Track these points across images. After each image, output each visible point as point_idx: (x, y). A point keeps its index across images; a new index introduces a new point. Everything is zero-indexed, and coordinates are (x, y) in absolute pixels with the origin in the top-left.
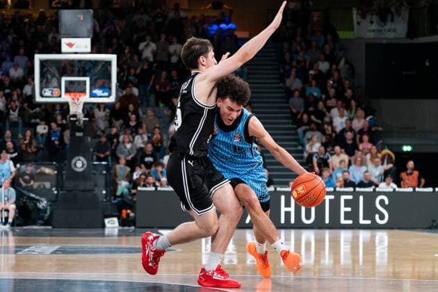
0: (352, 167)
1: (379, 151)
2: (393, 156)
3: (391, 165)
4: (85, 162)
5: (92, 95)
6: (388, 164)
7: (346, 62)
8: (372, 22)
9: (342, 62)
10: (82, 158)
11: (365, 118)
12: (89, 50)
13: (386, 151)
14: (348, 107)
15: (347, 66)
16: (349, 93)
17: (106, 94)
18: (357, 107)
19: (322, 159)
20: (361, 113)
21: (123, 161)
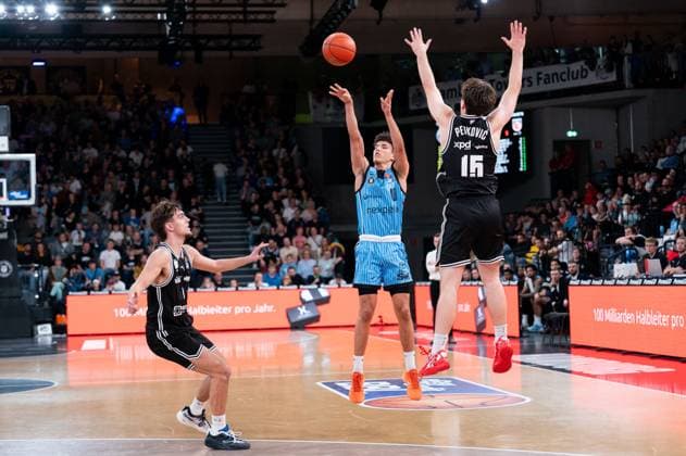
0: (301, 262)
1: (330, 243)
2: (343, 249)
3: (340, 259)
4: (11, 267)
5: (11, 198)
6: (337, 256)
7: (299, 150)
8: (328, 106)
9: (295, 148)
10: (7, 263)
11: (316, 208)
12: (6, 149)
13: (336, 244)
14: (299, 197)
15: (300, 154)
16: (301, 182)
17: (25, 196)
18: (308, 196)
19: (271, 254)
20: (311, 203)
21: (58, 262)
